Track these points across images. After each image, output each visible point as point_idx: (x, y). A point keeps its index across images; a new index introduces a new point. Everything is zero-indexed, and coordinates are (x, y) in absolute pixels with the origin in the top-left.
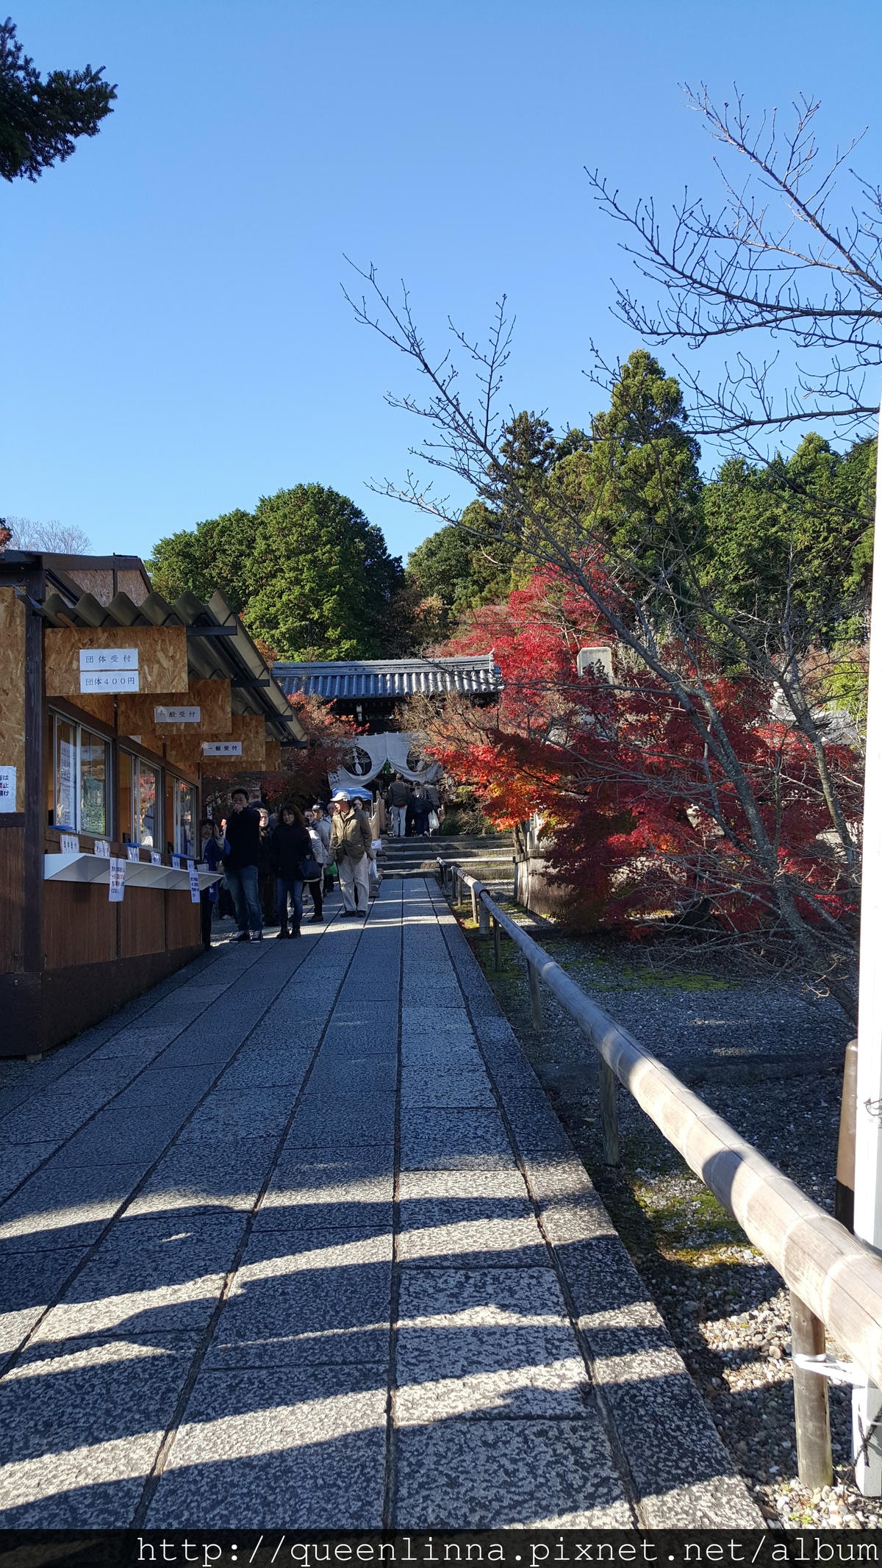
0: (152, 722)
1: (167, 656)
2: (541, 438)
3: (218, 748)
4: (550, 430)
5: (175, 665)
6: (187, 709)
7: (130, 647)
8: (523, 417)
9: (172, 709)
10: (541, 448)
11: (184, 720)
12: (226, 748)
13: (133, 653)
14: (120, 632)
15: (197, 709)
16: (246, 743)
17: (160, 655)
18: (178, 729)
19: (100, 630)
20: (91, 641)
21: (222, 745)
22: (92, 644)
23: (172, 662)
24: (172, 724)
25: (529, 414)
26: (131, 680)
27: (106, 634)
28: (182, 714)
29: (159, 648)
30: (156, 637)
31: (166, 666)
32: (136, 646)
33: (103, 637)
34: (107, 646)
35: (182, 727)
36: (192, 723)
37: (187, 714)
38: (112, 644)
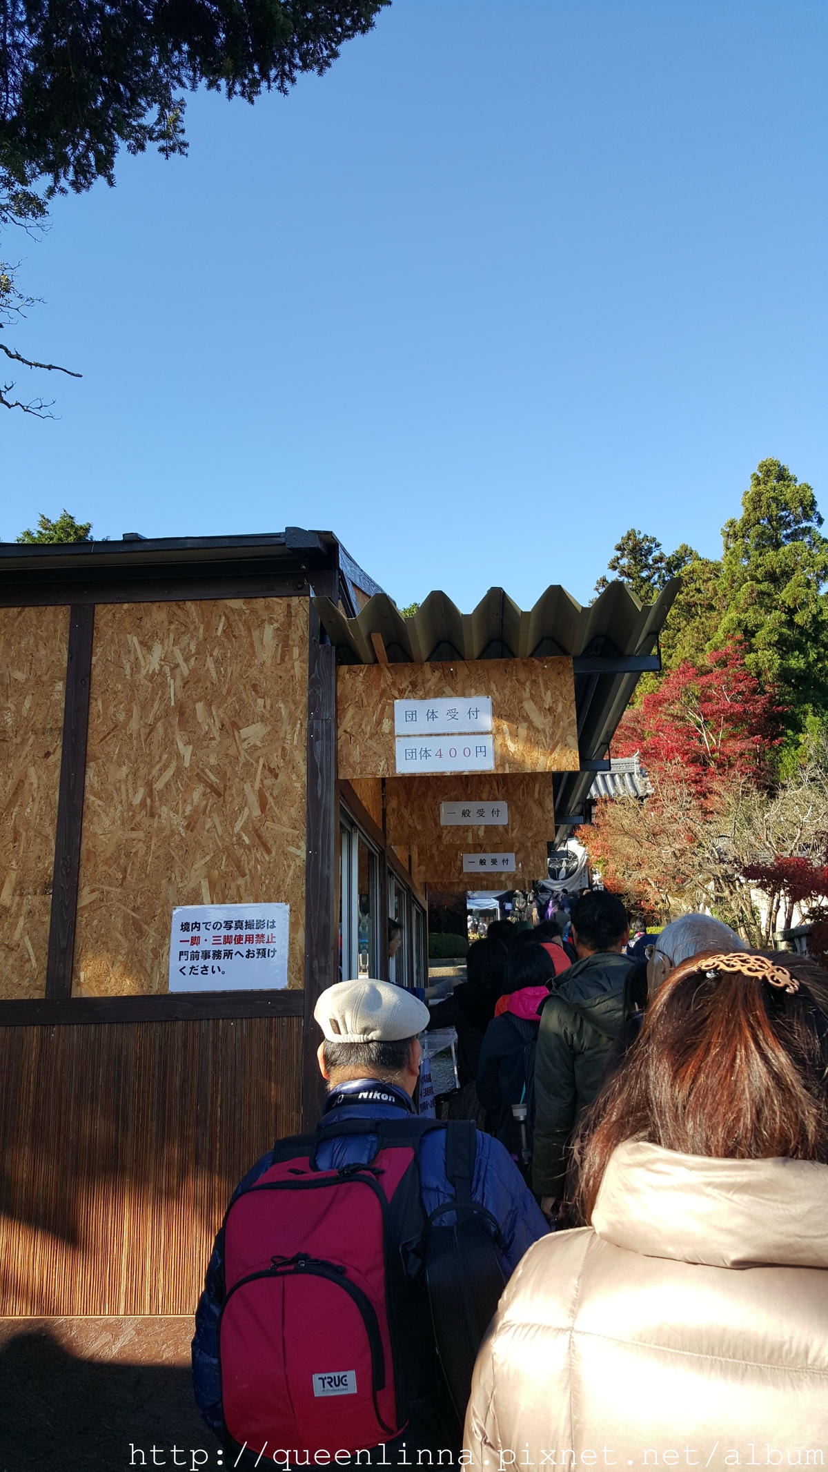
0: (437, 824)
1: (541, 709)
2: (650, 551)
3: (482, 862)
4: (658, 545)
5: (555, 724)
6: (488, 806)
7: (477, 693)
8: (631, 535)
9: (465, 805)
10: (651, 562)
11: (484, 821)
12: (494, 862)
13: (483, 703)
14: (462, 670)
15: (503, 806)
16: (521, 855)
17: (529, 706)
18: (475, 836)
19: (427, 666)
20: (414, 685)
21: (488, 857)
22: (415, 689)
23: (550, 718)
24: (467, 828)
25: (637, 532)
26: (482, 750)
27: (437, 674)
28: (481, 813)
29: (527, 695)
30: (522, 676)
31: (540, 727)
32: (488, 692)
33: (432, 678)
34: (439, 694)
35: (481, 833)
36: (495, 827)
37: (488, 813)
38: (447, 689)
